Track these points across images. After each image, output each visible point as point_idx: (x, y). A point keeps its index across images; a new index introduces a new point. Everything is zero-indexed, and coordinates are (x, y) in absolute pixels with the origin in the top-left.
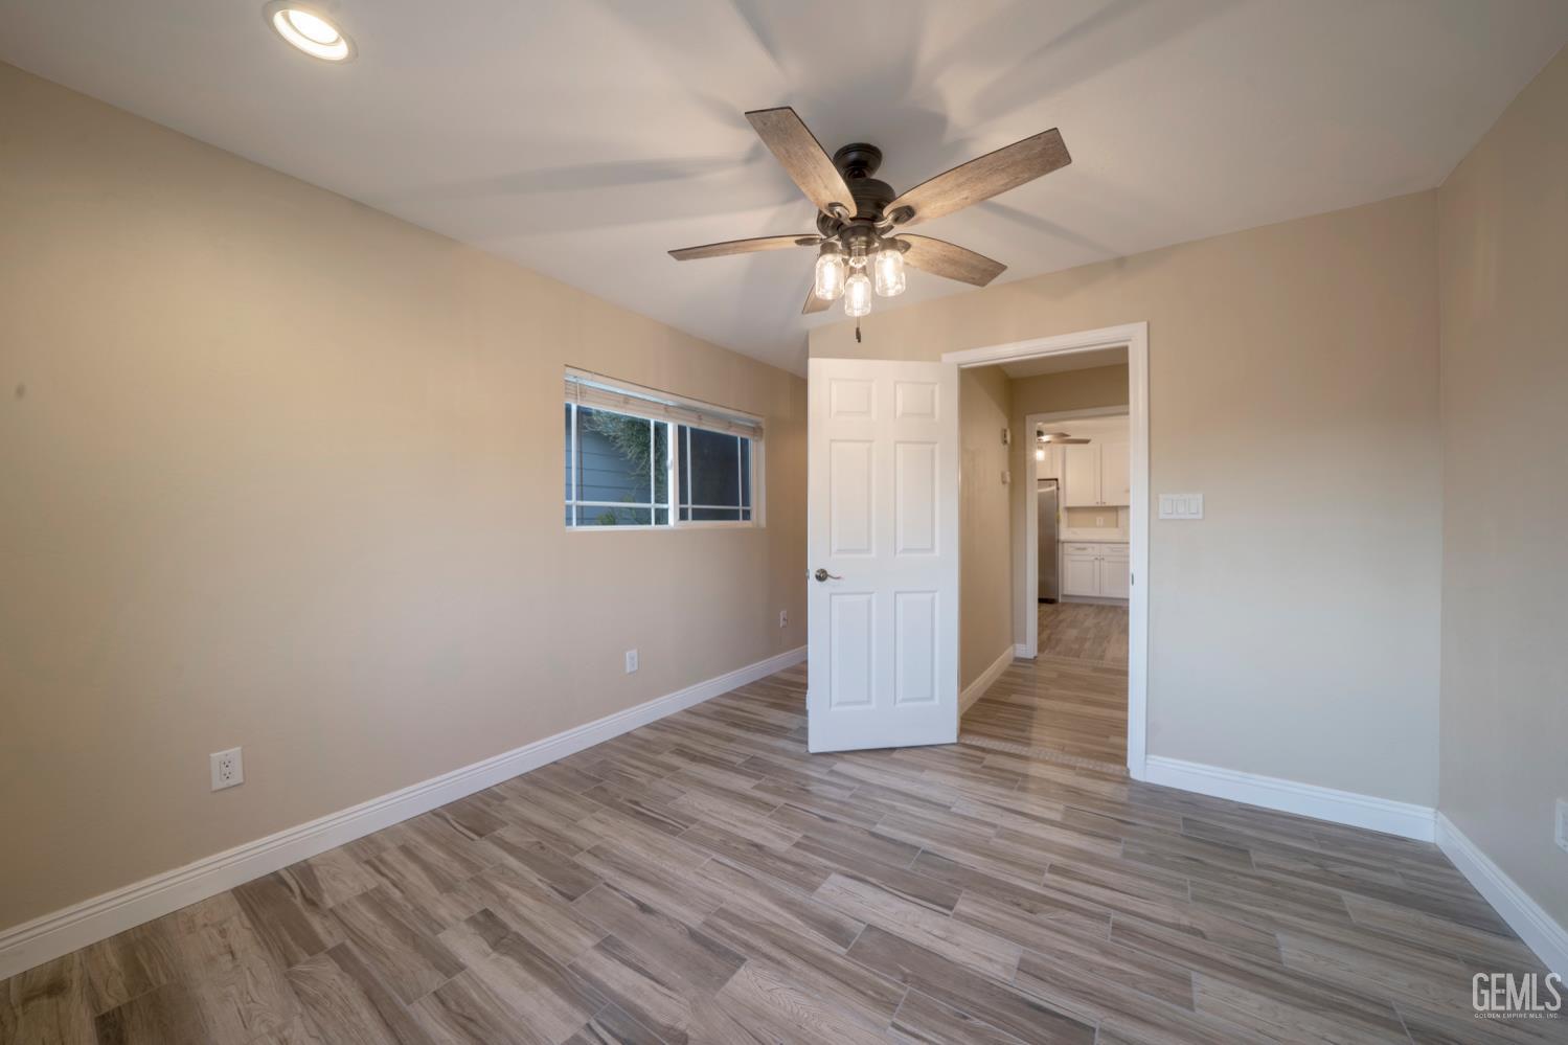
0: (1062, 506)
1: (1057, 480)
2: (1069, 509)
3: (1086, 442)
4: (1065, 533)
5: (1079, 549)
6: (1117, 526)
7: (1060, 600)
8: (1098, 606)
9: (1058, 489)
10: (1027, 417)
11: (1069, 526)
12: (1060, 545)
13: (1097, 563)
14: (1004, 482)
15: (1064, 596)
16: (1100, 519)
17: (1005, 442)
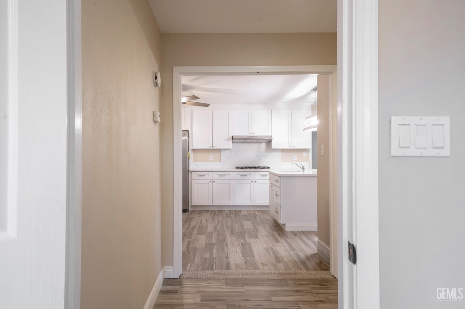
0: (190, 148)
1: (188, 131)
2: (194, 150)
3: (207, 105)
4: (192, 166)
5: (200, 176)
6: (220, 162)
7: (190, 209)
8: (212, 212)
9: (189, 137)
10: (175, 68)
11: (194, 161)
12: (190, 173)
13: (211, 184)
14: (155, 122)
15: (192, 206)
16: (211, 156)
17: (156, 83)
